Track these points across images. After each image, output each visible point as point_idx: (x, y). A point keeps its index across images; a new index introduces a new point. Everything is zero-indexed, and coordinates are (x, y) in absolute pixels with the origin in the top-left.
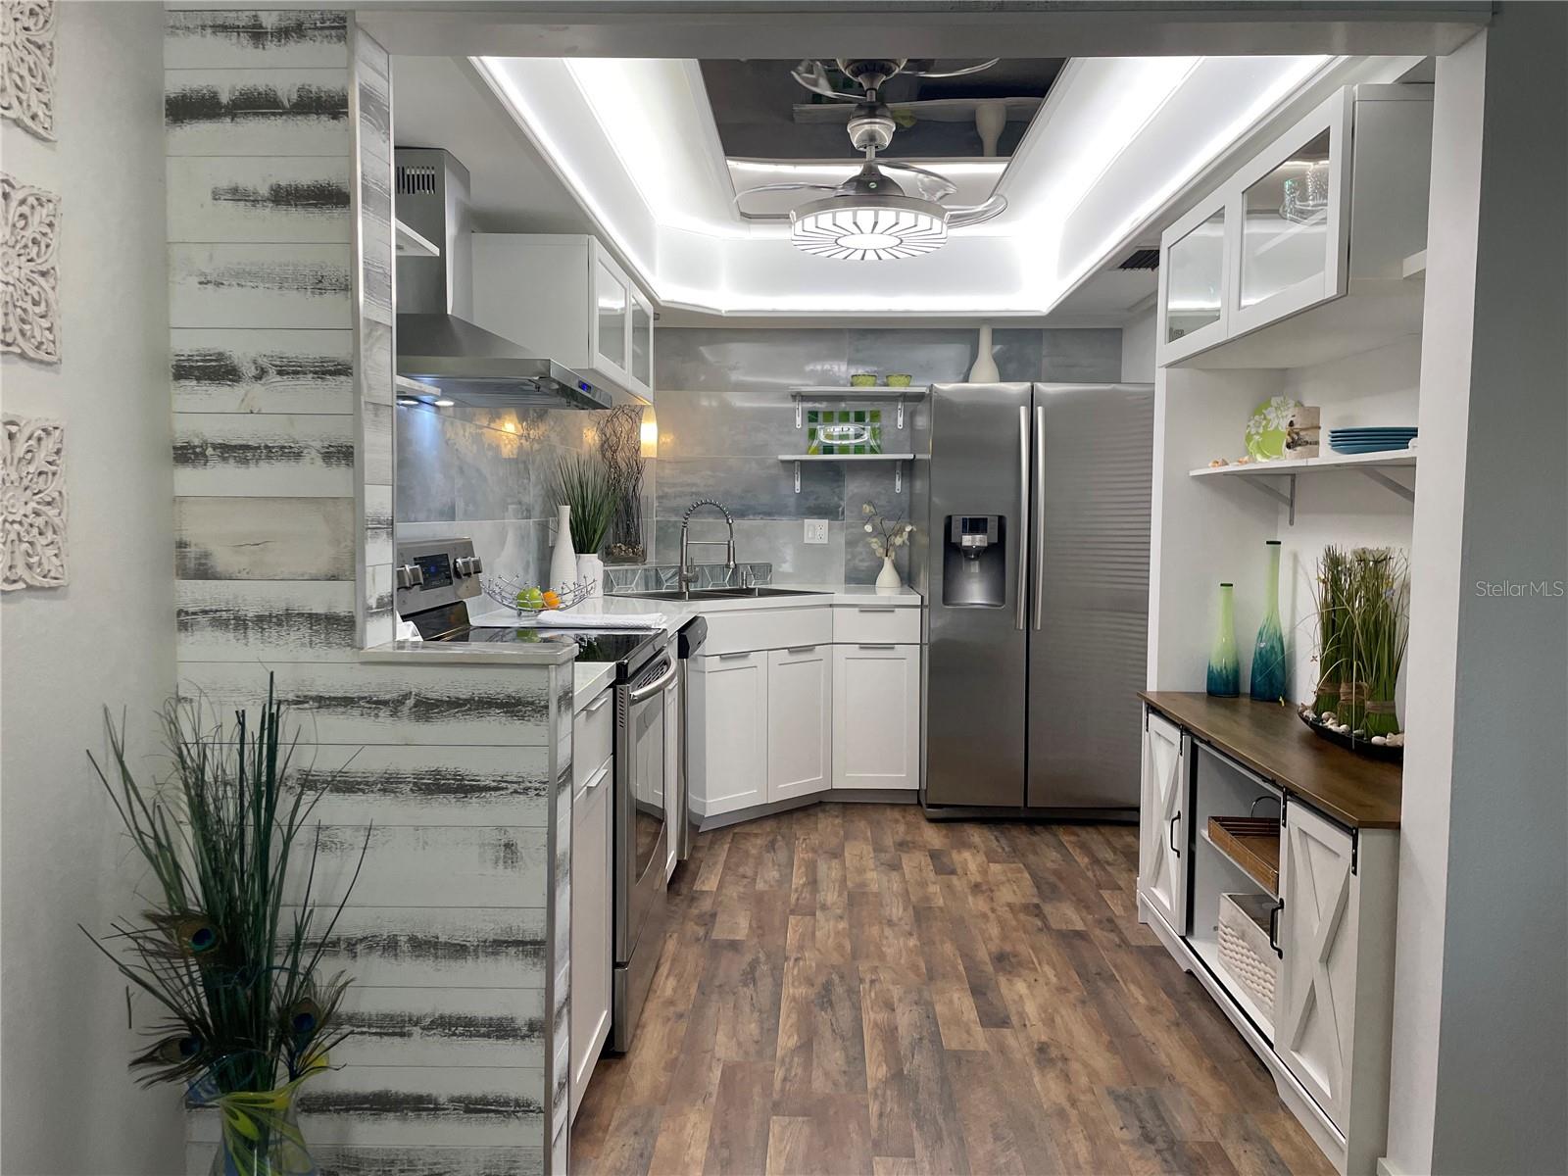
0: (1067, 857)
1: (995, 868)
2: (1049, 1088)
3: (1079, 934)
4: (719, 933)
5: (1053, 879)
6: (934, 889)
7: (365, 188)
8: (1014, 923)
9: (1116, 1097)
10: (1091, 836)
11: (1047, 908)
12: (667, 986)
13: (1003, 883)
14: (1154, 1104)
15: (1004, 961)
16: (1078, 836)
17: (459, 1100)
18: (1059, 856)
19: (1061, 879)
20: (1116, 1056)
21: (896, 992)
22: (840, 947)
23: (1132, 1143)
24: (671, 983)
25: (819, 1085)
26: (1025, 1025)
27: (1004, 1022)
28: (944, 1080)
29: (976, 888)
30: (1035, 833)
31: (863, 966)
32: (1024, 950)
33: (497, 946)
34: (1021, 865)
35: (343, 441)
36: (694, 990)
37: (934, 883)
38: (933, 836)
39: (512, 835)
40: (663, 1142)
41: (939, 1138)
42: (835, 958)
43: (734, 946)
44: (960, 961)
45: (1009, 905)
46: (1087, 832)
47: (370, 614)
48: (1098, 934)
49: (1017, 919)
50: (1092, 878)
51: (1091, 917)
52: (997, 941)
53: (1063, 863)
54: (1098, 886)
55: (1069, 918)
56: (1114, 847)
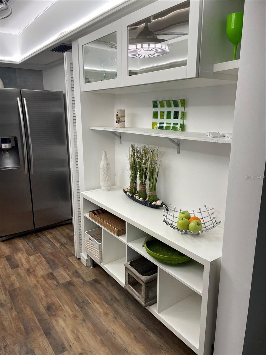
0: (53, 246)
1: (32, 258)
3: (70, 283)
5: (52, 258)
6: (13, 278)
8: (47, 286)
10: (56, 232)
11: (55, 274)
13: (36, 265)
16: (52, 234)
18: (50, 245)
19: (54, 256)
20: (106, 347)
29: (28, 272)
30: (39, 237)
34: (39, 254)
37: (13, 274)
38: (5, 249)
44: (35, 318)
45: (43, 276)
46: (55, 232)
48: (76, 280)
49: (47, 283)
50: (63, 253)
51: (70, 272)
52: (44, 298)
53: (52, 248)
54: (67, 256)
55: (63, 275)
56: (65, 236)
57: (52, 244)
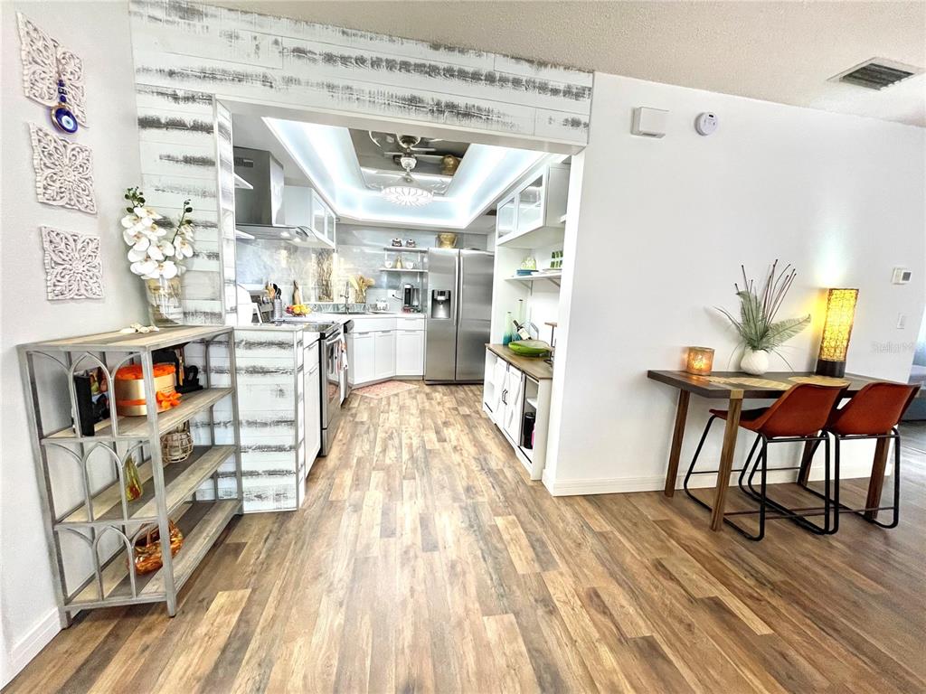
0: (466, 394)
1: (445, 398)
2: (456, 458)
3: (468, 415)
4: (357, 420)
5: (462, 400)
7: (221, 160)
8: (449, 413)
9: (474, 458)
11: (459, 408)
12: (340, 436)
13: (447, 401)
14: (485, 459)
15: (446, 424)
16: (468, 388)
17: (266, 471)
18: (463, 393)
20: (476, 448)
21: (413, 434)
22: (396, 422)
23: (479, 471)
24: (342, 434)
25: (388, 461)
26: (451, 441)
27: (445, 441)
28: (426, 458)
29: (439, 404)
30: (458, 388)
31: (403, 427)
32: (452, 420)
33: (278, 423)
34: (453, 397)
35: (215, 251)
36: (349, 436)
37: (427, 403)
38: (427, 389)
39: (282, 387)
40: (337, 481)
41: (423, 474)
42: (395, 425)
43: (362, 423)
44: (433, 424)
45: (449, 409)
46: (471, 386)
47: (227, 312)
48: (473, 414)
50: (472, 399)
52: (444, 418)
54: (474, 401)
55: (465, 410)
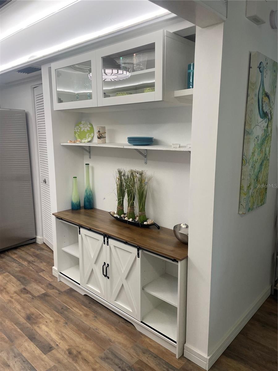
5: (22, 275)
10: (20, 252)
16: (16, 254)
18: (16, 264)
19: (24, 273)
20: (91, 341)
26: (57, 345)
27: (50, 348)
30: (3, 258)
32: (33, 310)
44: (17, 327)
45: (15, 292)
46: (18, 251)
49: (22, 298)
50: (33, 269)
51: (43, 286)
52: (22, 311)
53: (20, 267)
54: (37, 272)
55: (37, 289)
56: (30, 254)
57: (19, 263)
